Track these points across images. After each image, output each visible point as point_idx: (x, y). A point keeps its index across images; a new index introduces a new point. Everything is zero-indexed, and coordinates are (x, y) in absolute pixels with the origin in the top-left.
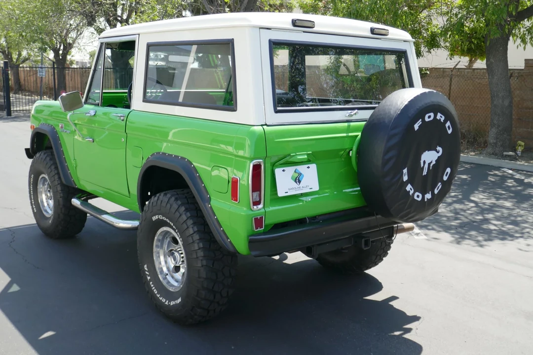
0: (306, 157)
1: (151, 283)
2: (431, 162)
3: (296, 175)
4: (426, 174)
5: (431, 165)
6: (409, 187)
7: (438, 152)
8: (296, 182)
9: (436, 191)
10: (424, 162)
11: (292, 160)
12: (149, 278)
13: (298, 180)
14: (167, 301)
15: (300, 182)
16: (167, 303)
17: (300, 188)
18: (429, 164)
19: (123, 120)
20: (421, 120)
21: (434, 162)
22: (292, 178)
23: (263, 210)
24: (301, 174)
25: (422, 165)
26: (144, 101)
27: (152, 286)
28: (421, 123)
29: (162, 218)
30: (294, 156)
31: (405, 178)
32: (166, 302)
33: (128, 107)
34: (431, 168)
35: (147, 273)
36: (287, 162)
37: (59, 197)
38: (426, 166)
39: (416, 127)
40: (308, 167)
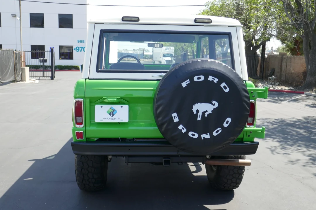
0: (115, 100)
2: (207, 111)
3: (111, 111)
4: (200, 119)
5: (206, 114)
6: (181, 127)
7: (214, 105)
8: (110, 115)
9: (215, 134)
10: (198, 111)
11: (105, 101)
13: (112, 114)
15: (113, 115)
17: (113, 118)
18: (203, 113)
20: (189, 80)
21: (210, 112)
22: (107, 112)
23: (84, 128)
24: (115, 110)
25: (195, 113)
28: (189, 82)
30: (106, 98)
31: (176, 120)
34: (206, 116)
36: (102, 101)
38: (200, 114)
39: (184, 85)
40: (122, 107)
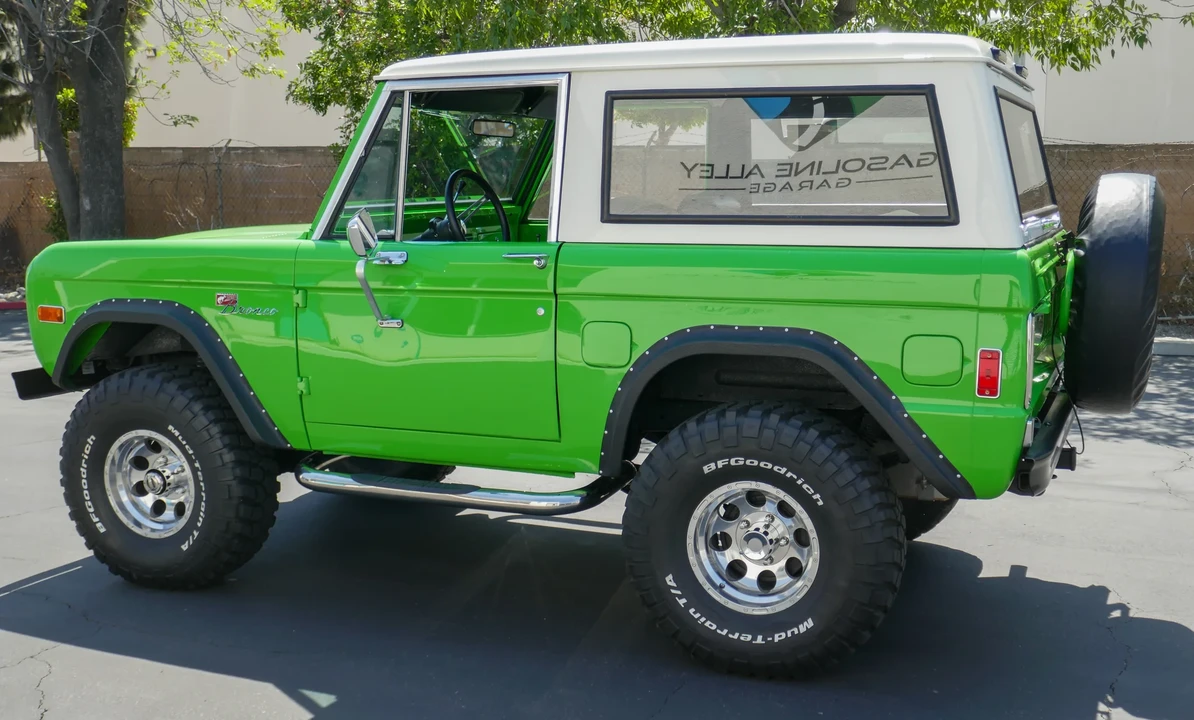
1: (692, 611)
12: (682, 602)
14: (760, 638)
16: (760, 640)
19: (543, 267)
26: (603, 220)
27: (697, 616)
29: (741, 463)
32: (754, 638)
33: (541, 236)
35: (673, 591)
37: (232, 478)
